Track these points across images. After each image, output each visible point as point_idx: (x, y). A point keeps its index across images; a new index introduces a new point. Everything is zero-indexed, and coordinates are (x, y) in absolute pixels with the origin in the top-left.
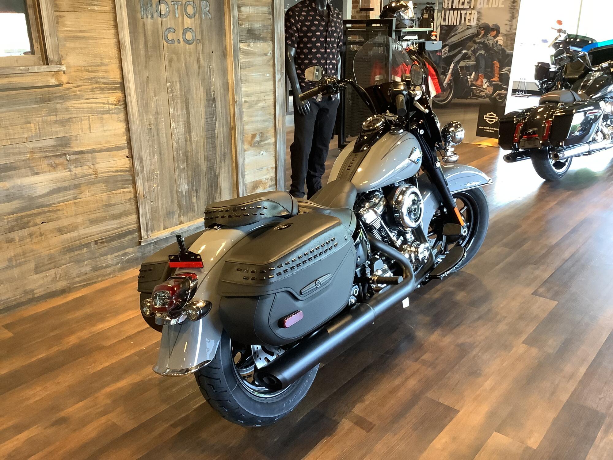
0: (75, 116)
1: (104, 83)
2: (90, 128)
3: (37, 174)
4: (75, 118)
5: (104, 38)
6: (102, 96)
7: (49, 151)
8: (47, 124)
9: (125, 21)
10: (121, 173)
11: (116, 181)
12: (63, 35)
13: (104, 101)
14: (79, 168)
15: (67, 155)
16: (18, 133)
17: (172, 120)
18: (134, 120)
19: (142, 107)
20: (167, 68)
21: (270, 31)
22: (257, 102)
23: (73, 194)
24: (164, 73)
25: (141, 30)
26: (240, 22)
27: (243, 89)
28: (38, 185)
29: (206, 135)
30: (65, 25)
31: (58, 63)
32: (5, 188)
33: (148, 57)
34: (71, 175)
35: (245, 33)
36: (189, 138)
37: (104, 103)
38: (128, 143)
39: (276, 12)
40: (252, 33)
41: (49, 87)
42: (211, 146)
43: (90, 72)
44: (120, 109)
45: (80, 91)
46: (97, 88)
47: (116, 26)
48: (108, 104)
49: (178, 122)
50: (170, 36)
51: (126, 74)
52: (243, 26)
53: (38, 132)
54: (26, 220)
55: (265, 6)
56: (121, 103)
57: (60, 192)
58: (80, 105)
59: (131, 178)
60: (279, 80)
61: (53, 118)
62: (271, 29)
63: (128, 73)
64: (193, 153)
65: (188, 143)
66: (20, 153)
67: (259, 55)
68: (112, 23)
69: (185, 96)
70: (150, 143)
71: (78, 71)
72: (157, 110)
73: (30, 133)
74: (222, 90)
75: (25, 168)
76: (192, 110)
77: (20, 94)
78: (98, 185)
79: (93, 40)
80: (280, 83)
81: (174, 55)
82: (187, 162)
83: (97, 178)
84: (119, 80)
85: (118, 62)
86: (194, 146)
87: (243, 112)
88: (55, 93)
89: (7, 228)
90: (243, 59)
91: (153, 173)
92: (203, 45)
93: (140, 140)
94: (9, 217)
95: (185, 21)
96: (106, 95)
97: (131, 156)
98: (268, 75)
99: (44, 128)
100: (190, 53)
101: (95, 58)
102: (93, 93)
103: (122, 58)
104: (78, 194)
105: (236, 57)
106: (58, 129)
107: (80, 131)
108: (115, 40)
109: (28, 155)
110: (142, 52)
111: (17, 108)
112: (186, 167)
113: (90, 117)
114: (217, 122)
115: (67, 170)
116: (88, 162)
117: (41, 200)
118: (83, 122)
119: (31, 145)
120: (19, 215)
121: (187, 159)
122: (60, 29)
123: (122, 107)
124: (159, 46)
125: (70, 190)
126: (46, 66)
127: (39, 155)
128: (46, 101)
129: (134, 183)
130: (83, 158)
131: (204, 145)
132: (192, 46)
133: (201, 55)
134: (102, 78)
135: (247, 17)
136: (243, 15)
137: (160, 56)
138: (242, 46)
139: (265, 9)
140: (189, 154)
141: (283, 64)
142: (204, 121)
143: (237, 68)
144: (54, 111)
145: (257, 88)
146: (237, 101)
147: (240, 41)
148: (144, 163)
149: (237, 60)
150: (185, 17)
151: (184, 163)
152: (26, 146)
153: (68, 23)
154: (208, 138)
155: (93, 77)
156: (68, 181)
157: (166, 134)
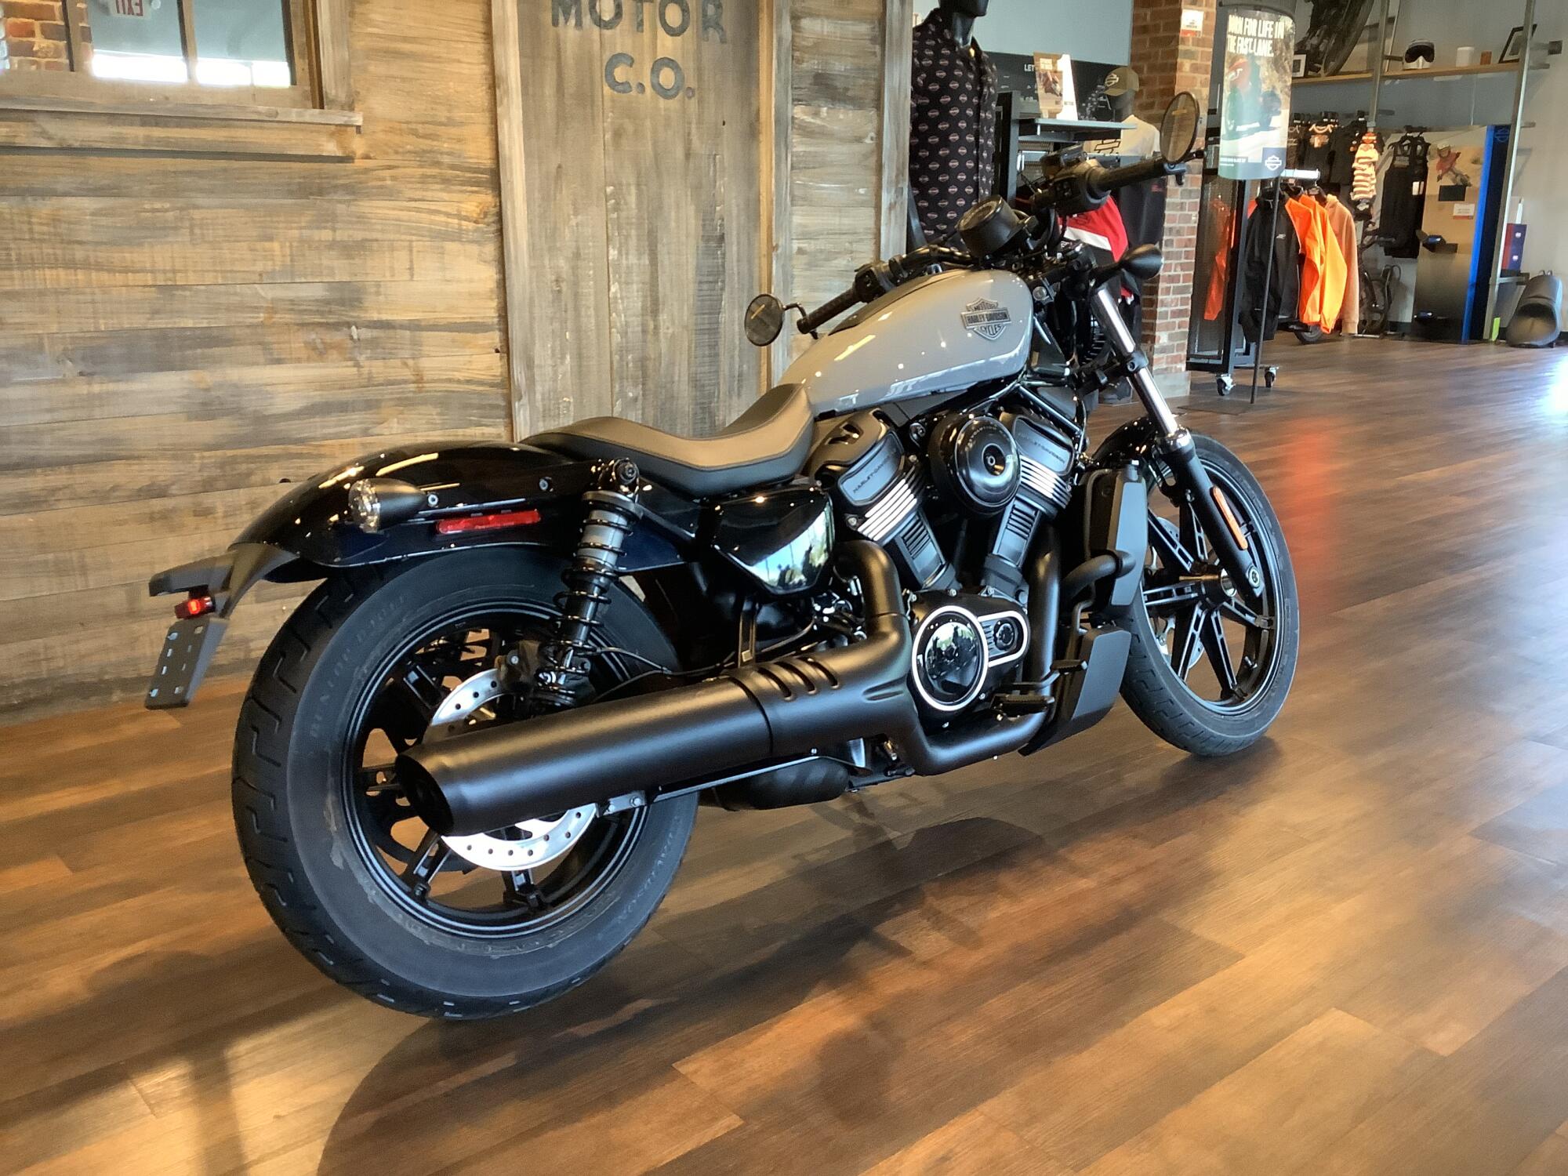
0: (379, 236)
1: (453, 167)
2: (411, 269)
3: (279, 361)
4: (377, 240)
5: (459, 61)
6: (445, 196)
7: (311, 310)
8: (310, 247)
9: (511, 24)
10: (481, 388)
11: (466, 406)
12: (362, 43)
13: (449, 210)
14: (380, 363)
15: (354, 328)
16: (243, 259)
17: (614, 276)
18: (517, 263)
19: (540, 237)
20: (611, 148)
21: (873, 82)
22: (831, 255)
23: (361, 423)
24: (601, 161)
25: (549, 51)
26: (797, 54)
27: (797, 220)
28: (280, 388)
29: (696, 324)
30: (369, 23)
31: (346, 107)
32: (202, 386)
33: (562, 117)
34: (360, 375)
35: (806, 83)
36: (652, 326)
37: (448, 215)
38: (499, 316)
39: (891, 34)
40: (827, 86)
41: (320, 162)
42: (707, 352)
43: (418, 136)
44: (487, 232)
45: (394, 178)
46: (434, 177)
47: (488, 36)
48: (459, 217)
49: (627, 283)
50: (620, 74)
51: (505, 151)
52: (805, 65)
53: (289, 263)
54: (243, 467)
55: (860, 18)
56: (491, 219)
57: (329, 413)
58: (391, 212)
59: (503, 404)
60: (891, 207)
61: (326, 235)
62: (875, 79)
63: (510, 148)
64: (660, 363)
65: (649, 337)
66: (242, 308)
67: (842, 140)
68: (481, 27)
69: (650, 223)
70: (556, 325)
71: (391, 131)
72: (578, 248)
73: (270, 263)
74: (743, 218)
75: (251, 344)
76: (664, 259)
77: (254, 168)
78: (423, 409)
79: (433, 62)
80: (892, 212)
81: (627, 120)
82: (643, 384)
83: (420, 392)
84: (487, 162)
85: (488, 121)
86: (664, 346)
87: (793, 277)
88: (335, 177)
89: (199, 481)
90: (799, 146)
91: (558, 399)
92: (700, 101)
93: (531, 313)
94: (207, 454)
95: (659, 41)
96: (456, 197)
97: (505, 349)
98: (862, 191)
99: (304, 255)
100: (668, 119)
101: (434, 106)
102: (425, 186)
103: (499, 110)
104: (374, 423)
105: (782, 140)
106: (336, 263)
107: (388, 274)
108: (485, 68)
109: (262, 315)
110: (550, 105)
111: (244, 201)
112: (640, 397)
113: (414, 244)
114: (725, 296)
115: (350, 363)
116: (402, 349)
117: (282, 426)
118: (396, 254)
119: (268, 293)
120: (230, 453)
121: (645, 376)
122: (353, 30)
123: (494, 227)
124: (592, 96)
125: (354, 411)
126: (317, 111)
127: (289, 317)
128: (311, 194)
129: (510, 416)
130: (391, 338)
131: (690, 348)
132: (673, 104)
133: (693, 126)
134: (448, 154)
135: (816, 45)
136: (804, 39)
137: (593, 118)
138: (800, 112)
139: (864, 28)
140: (650, 365)
141: (904, 168)
142: (692, 288)
143: (783, 166)
144: (327, 220)
145: (834, 221)
146: (777, 246)
147: (793, 100)
148: (537, 371)
149: (782, 146)
150: (661, 32)
151: (636, 385)
152: (257, 293)
153: (377, 17)
154: (700, 332)
155: (425, 148)
156: (350, 388)
157: (597, 309)
